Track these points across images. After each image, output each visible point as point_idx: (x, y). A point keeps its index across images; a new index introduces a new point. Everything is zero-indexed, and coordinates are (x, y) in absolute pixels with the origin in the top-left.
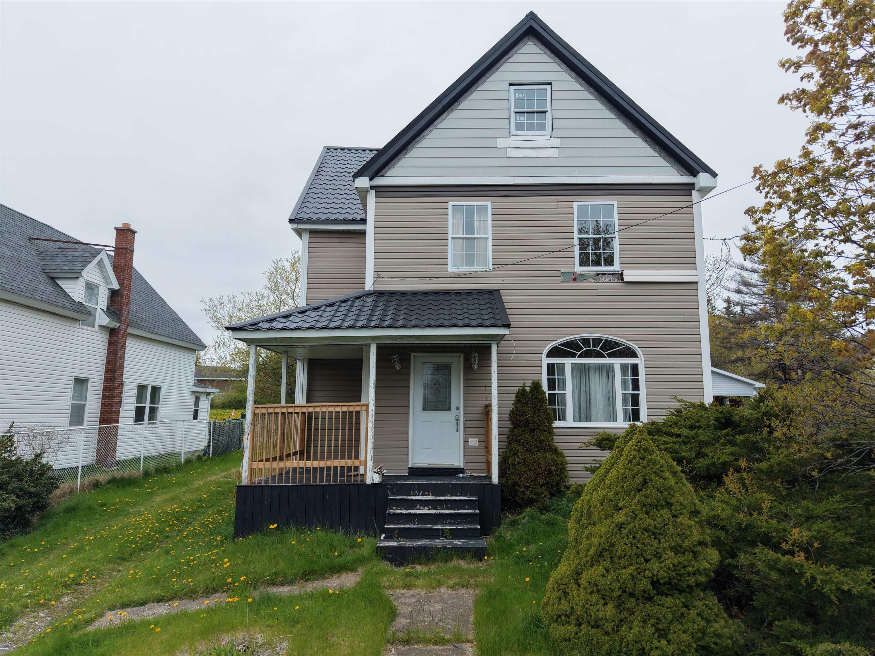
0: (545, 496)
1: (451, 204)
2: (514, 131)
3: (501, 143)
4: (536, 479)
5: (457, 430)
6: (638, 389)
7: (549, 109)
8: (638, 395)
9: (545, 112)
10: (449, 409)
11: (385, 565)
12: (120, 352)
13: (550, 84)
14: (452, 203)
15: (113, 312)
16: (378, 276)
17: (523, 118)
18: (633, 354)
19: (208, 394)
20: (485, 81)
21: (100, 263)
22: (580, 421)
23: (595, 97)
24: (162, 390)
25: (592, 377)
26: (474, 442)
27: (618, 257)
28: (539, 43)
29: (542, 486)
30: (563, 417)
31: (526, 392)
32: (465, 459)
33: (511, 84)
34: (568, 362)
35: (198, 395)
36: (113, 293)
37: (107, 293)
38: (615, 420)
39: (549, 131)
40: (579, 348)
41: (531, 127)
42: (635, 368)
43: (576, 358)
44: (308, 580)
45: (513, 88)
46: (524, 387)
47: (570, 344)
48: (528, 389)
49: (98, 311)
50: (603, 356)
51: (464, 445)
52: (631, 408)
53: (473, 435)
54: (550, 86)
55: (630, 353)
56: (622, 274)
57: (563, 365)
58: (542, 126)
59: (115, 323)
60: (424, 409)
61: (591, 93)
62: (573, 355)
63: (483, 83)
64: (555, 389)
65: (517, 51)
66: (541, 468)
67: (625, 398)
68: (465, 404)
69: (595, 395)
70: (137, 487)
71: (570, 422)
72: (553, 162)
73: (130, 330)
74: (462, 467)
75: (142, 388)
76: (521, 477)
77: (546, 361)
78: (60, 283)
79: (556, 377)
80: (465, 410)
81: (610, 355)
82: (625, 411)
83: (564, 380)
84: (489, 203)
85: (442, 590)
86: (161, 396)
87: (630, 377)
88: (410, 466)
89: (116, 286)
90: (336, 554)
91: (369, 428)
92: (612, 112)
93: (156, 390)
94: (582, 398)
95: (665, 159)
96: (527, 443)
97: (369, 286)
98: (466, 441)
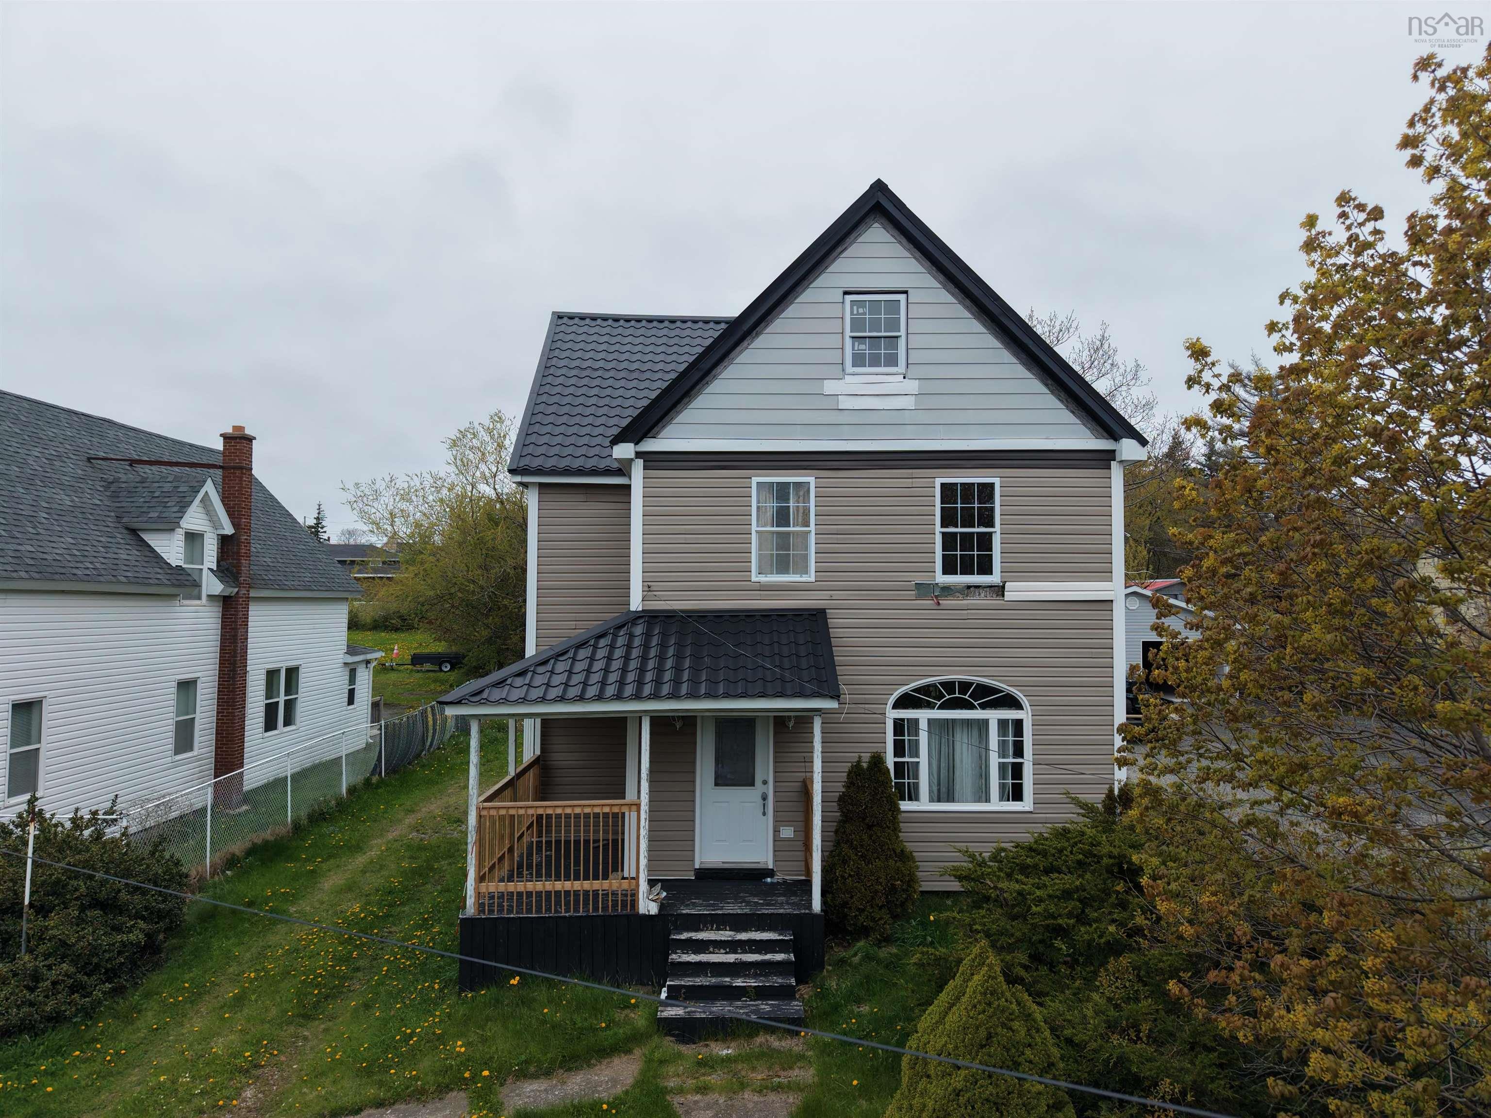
0: (885, 923)
1: (755, 480)
2: (849, 368)
3: (830, 387)
4: (873, 898)
5: (764, 814)
6: (1022, 756)
7: (902, 332)
8: (1021, 764)
9: (897, 337)
10: (752, 784)
11: (669, 1044)
12: (240, 632)
13: (906, 292)
14: (758, 478)
15: (227, 569)
16: (648, 588)
17: (864, 348)
18: (1017, 705)
19: (368, 662)
20: (807, 287)
21: (206, 499)
22: (939, 801)
23: (972, 313)
24: (301, 671)
25: (958, 737)
26: (787, 832)
27: (999, 560)
28: (890, 226)
29: (881, 908)
30: (914, 796)
31: (862, 768)
32: (774, 856)
33: (846, 293)
34: (923, 715)
35: (352, 667)
36: (224, 541)
37: (215, 542)
38: (988, 800)
39: (901, 368)
40: (940, 696)
41: (875, 361)
42: (1018, 724)
43: (935, 711)
44: (569, 1070)
45: (849, 298)
46: (859, 762)
47: (925, 690)
48: (865, 765)
49: (205, 572)
50: (972, 707)
51: (774, 836)
52: (1010, 781)
53: (788, 823)
54: (904, 296)
55: (1013, 703)
56: (1003, 587)
57: (916, 721)
58: (892, 361)
59: (231, 590)
60: (716, 784)
61: (966, 307)
62: (930, 706)
63: (804, 291)
64: (903, 756)
65: (856, 238)
66: (881, 884)
67: (1002, 767)
68: (775, 777)
69: (962, 761)
70: (290, 858)
71: (924, 804)
72: (907, 417)
73: (253, 594)
74: (771, 867)
75: (272, 675)
76: (852, 897)
77: (892, 714)
78: (146, 537)
79: (906, 738)
80: (775, 787)
81: (983, 706)
82: (1002, 787)
83: (917, 742)
84: (811, 480)
85: (746, 1096)
86: (301, 680)
87: (1011, 739)
88: (697, 866)
89: (229, 530)
90: (604, 1025)
91: (641, 837)
92: (997, 337)
93: (292, 673)
94: (943, 765)
95: (1073, 412)
96: (862, 846)
97: (636, 603)
98: (776, 831)
